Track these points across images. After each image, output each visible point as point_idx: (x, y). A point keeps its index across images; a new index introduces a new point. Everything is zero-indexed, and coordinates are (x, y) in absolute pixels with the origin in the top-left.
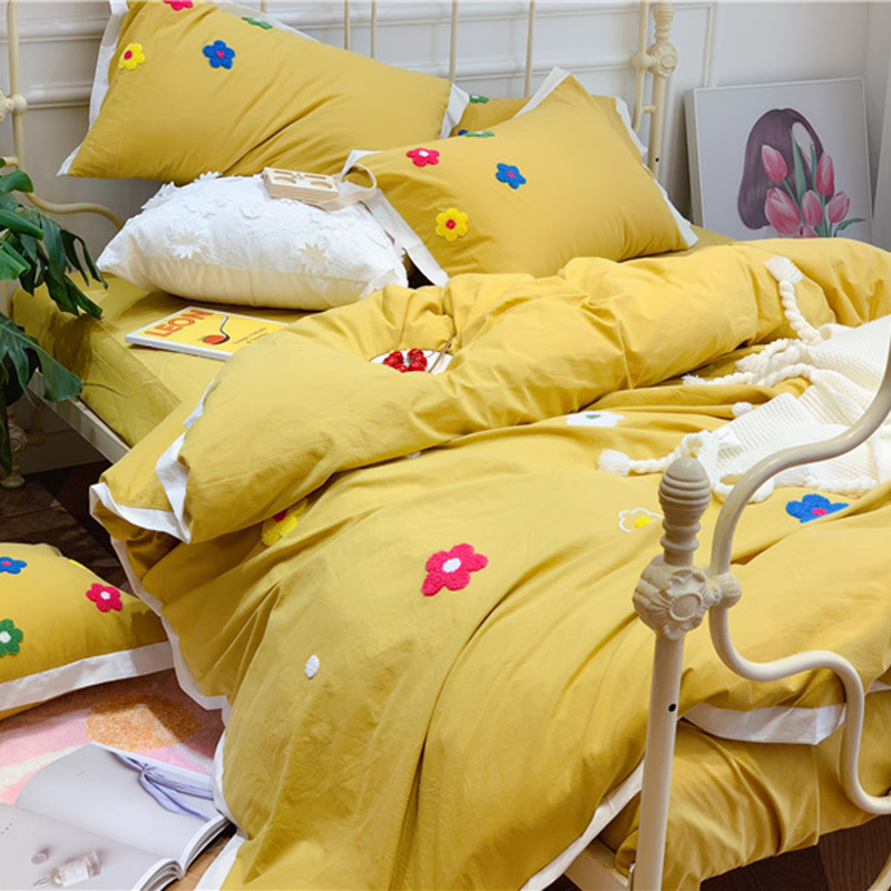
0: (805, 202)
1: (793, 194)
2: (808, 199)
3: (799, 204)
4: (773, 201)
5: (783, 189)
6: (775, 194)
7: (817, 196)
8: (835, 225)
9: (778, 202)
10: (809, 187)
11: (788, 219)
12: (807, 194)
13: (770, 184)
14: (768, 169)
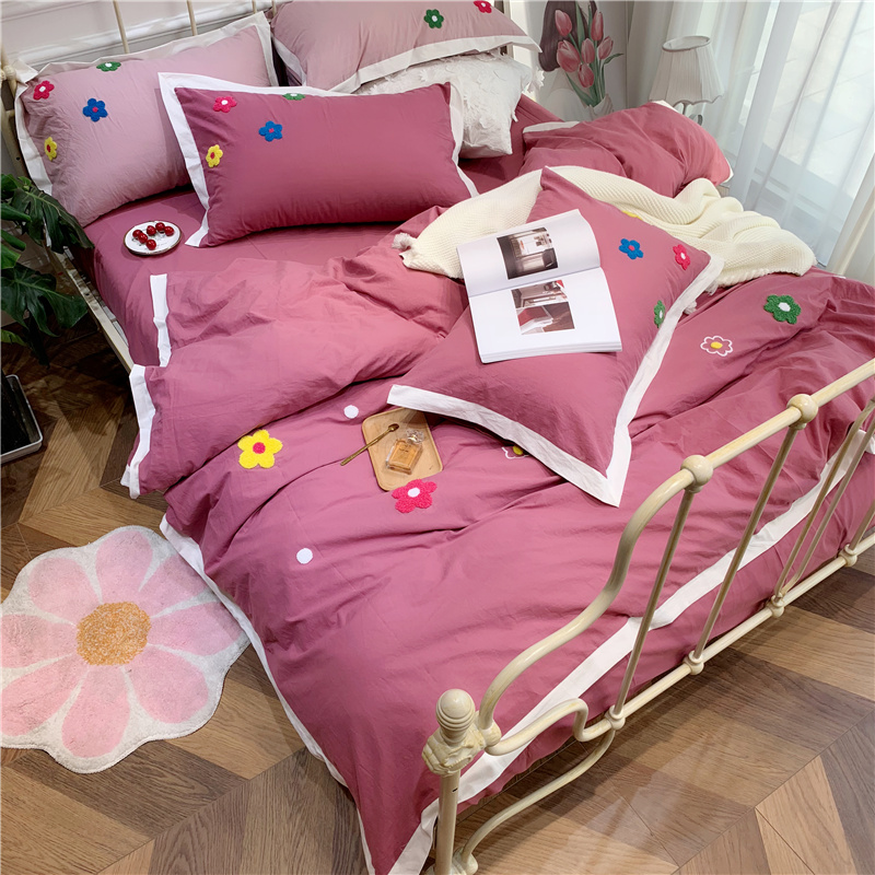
0: (584, 48)
1: (576, 44)
2: (586, 44)
3: (580, 50)
4: (562, 50)
5: (569, 40)
6: (563, 45)
7: (592, 43)
8: (603, 61)
9: (566, 50)
10: (587, 36)
11: (572, 61)
12: (585, 41)
13: (561, 38)
14: (559, 27)
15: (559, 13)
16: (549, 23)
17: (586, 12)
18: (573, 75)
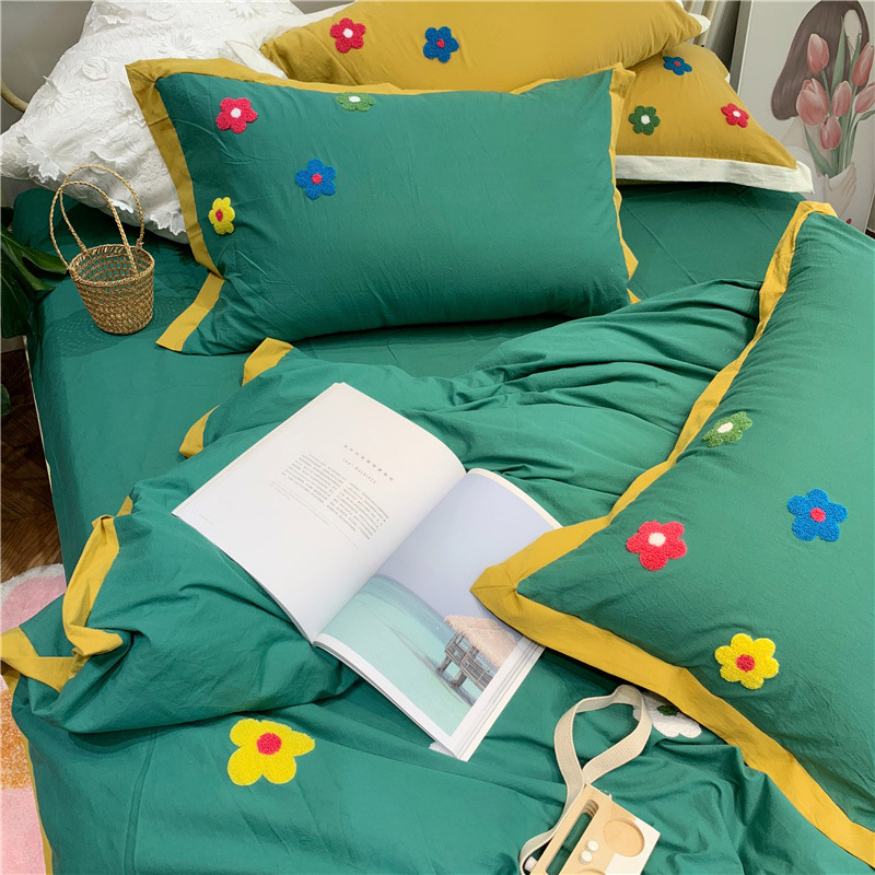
0: (837, 94)
2: (841, 90)
3: (831, 93)
4: (807, 91)
5: (820, 80)
6: (810, 85)
7: (850, 87)
8: (859, 115)
9: (812, 93)
10: (845, 77)
11: (817, 110)
12: (842, 84)
13: (808, 75)
14: (810, 58)
15: (814, 37)
16: (797, 50)
17: (853, 42)
18: (813, 131)
